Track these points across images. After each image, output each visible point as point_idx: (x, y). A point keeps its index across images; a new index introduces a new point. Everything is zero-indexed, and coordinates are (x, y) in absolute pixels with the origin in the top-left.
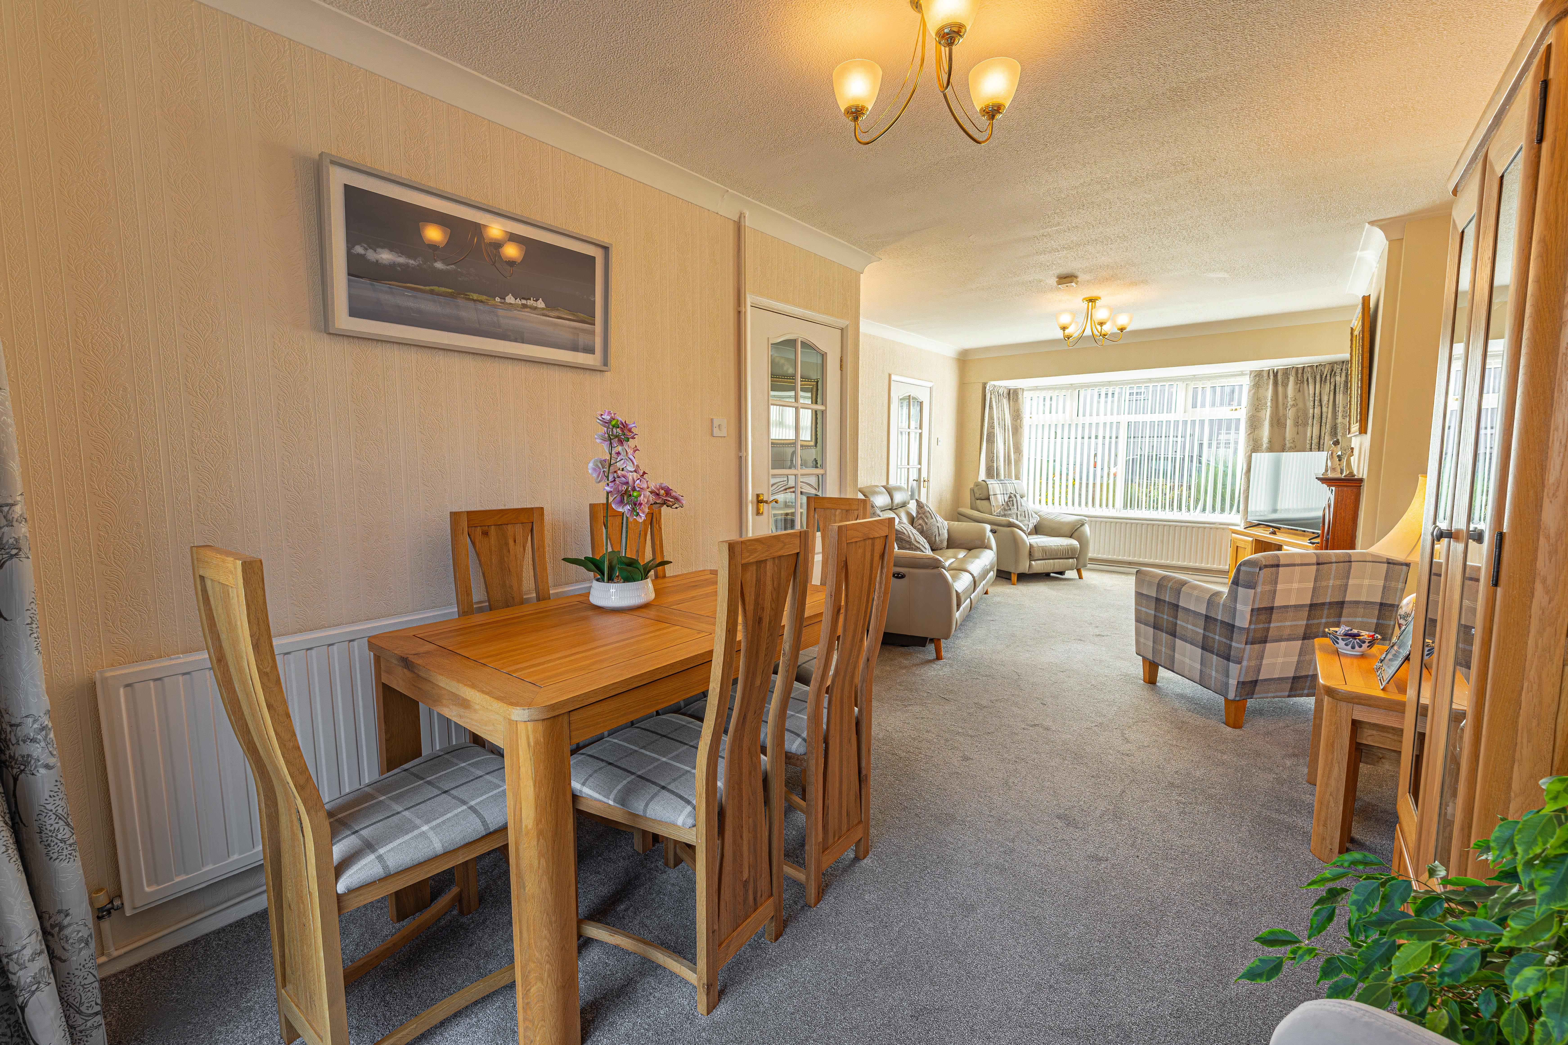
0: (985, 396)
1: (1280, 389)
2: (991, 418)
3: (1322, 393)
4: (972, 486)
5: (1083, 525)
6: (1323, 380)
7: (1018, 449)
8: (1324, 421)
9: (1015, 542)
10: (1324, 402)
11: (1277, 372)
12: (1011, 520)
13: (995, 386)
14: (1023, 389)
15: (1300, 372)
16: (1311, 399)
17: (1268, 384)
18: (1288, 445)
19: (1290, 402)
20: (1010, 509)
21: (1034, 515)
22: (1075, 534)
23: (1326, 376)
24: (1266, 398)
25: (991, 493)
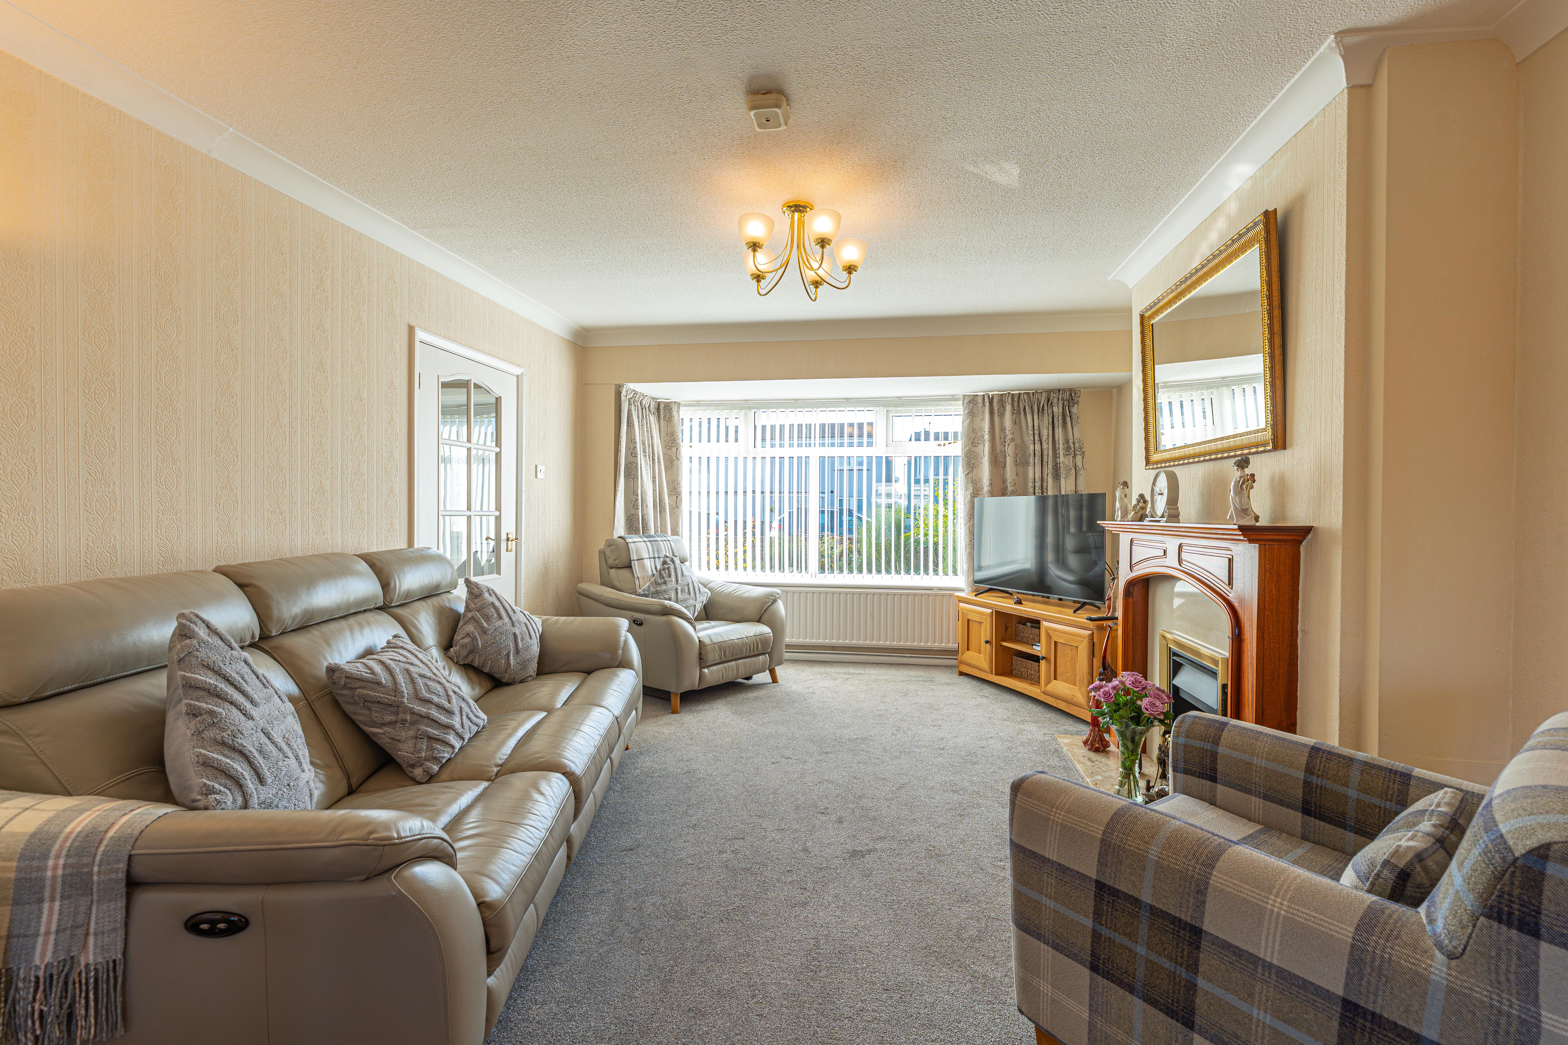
0: (620, 405)
1: (996, 418)
2: (631, 440)
3: (1041, 426)
4: (602, 546)
5: (775, 601)
6: (1041, 411)
7: (675, 491)
8: (1045, 460)
9: (676, 639)
10: (1044, 438)
11: (993, 398)
12: (667, 602)
13: (636, 393)
14: (679, 404)
15: (1016, 399)
16: (1031, 432)
17: (983, 412)
18: (1010, 489)
19: (1009, 436)
20: (665, 583)
21: (703, 589)
22: (765, 617)
23: (1043, 406)
24: (982, 429)
25: (634, 557)
